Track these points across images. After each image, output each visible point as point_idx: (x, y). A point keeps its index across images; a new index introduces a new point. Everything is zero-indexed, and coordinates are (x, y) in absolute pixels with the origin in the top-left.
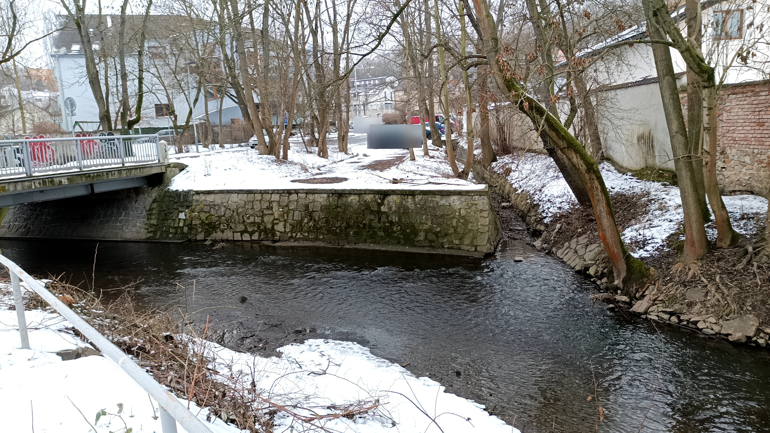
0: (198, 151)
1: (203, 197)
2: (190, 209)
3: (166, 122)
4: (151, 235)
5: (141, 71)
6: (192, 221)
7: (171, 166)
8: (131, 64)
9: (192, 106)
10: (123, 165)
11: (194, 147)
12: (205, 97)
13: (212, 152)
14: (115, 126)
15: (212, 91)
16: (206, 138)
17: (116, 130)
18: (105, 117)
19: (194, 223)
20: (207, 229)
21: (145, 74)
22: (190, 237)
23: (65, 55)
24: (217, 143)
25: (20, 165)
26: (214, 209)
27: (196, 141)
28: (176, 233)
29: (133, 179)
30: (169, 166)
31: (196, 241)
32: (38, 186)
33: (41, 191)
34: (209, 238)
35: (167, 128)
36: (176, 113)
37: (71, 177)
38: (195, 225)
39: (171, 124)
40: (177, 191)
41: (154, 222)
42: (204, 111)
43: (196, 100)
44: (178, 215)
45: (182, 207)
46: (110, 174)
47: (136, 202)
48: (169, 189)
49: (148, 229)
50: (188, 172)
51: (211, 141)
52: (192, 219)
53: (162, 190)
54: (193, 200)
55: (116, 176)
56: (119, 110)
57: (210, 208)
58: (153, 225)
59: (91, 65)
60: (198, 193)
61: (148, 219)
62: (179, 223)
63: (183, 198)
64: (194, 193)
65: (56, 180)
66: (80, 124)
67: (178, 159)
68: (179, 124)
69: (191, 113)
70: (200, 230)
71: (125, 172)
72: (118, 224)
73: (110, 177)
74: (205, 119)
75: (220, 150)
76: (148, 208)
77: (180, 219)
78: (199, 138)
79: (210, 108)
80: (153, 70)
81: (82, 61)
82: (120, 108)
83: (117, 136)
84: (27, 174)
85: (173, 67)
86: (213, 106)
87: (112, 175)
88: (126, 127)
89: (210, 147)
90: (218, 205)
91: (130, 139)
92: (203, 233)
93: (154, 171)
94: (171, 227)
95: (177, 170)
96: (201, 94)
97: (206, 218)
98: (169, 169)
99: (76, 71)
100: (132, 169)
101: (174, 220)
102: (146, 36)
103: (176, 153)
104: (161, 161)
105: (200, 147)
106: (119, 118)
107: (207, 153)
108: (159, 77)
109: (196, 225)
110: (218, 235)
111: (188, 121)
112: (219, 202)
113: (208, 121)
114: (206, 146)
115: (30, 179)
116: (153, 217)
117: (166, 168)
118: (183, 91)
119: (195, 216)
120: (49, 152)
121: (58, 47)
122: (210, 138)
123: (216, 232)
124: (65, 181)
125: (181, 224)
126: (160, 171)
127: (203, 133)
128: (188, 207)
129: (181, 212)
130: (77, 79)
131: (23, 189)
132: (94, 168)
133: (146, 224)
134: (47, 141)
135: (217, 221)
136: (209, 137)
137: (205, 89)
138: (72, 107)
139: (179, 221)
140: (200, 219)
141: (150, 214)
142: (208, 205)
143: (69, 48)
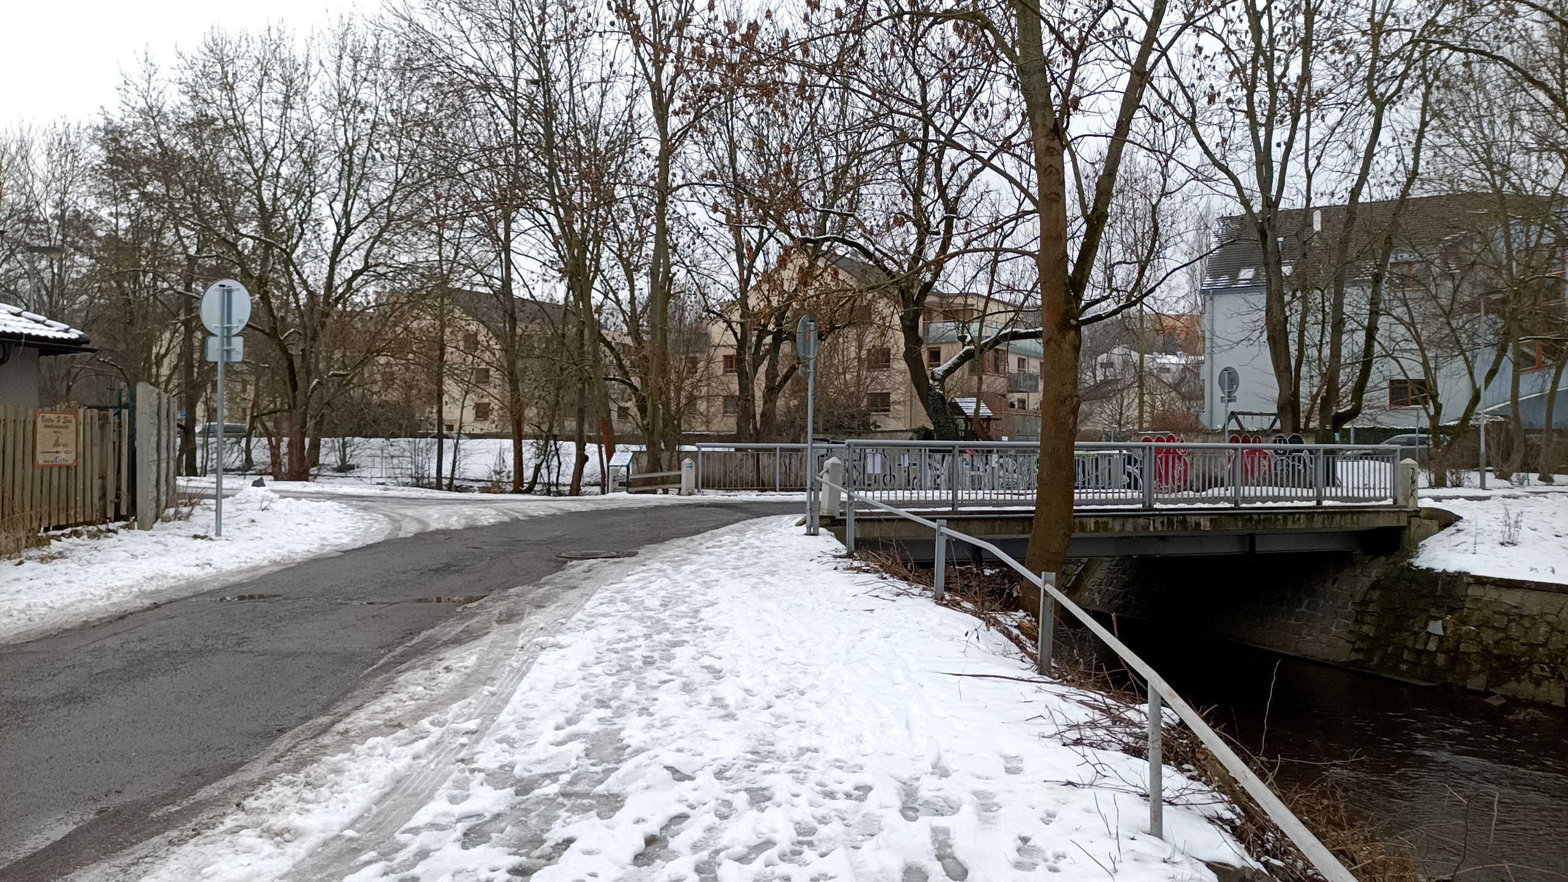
0: (1483, 486)
1: (1492, 593)
2: (1457, 615)
3: (1413, 418)
4: (1361, 656)
5: (1374, 314)
6: (1459, 643)
7: (1422, 514)
8: (1356, 300)
9: (1480, 382)
10: (1319, 502)
11: (1475, 476)
12: (1516, 365)
13: (1517, 491)
14: (1307, 424)
15: (1532, 353)
16: (1506, 457)
17: (1307, 430)
18: (1289, 405)
19: (1463, 648)
20: (1496, 668)
21: (1383, 321)
22: (1450, 680)
23: (1227, 290)
24: (1535, 471)
25: (1129, 487)
26: (1519, 624)
27: (1483, 461)
28: (1415, 664)
29: (1334, 533)
30: (1417, 513)
31: (1464, 690)
32: (1158, 526)
33: (1162, 538)
34: (1498, 691)
35: (1413, 431)
36: (1440, 400)
37: (1218, 517)
38: (1464, 653)
39: (1425, 423)
40: (1429, 570)
41: (1368, 629)
42: (1509, 394)
43: (1492, 373)
44: (1426, 624)
45: (1438, 607)
46: (1290, 518)
47: (1334, 582)
48: (1411, 564)
49: (1353, 643)
50: (1459, 531)
51: (1517, 464)
52: (1459, 639)
53: (1394, 563)
54: (1467, 596)
55: (1302, 524)
56: (1318, 392)
57: (1509, 621)
58: (1367, 635)
59: (1275, 305)
60: (1481, 581)
61: (1356, 621)
62: (1426, 643)
63: (1443, 589)
64: (1471, 580)
65: (1192, 520)
66: (1240, 417)
67: (1438, 499)
68: (1444, 421)
69: (1476, 399)
70: (1477, 667)
71: (1321, 518)
72: (1293, 622)
73: (1290, 525)
74: (1510, 413)
75: (1542, 487)
76: (1358, 598)
77: (1429, 634)
78: (1488, 457)
79: (1523, 388)
80: (1400, 311)
81: (1260, 300)
82: (1320, 388)
83: (1309, 444)
84: (1144, 503)
85: (1445, 301)
86: (1531, 385)
87: (1294, 522)
88: (1328, 427)
89: (1514, 477)
90: (1532, 617)
91: (1333, 452)
92: (1483, 677)
93: (1382, 522)
94: (1406, 647)
95: (1435, 524)
96: (1505, 359)
97: (1496, 642)
98: (1415, 522)
99: (1247, 318)
100: (1335, 513)
101: (1415, 633)
102: (1395, 242)
103: (1431, 486)
104: (1401, 501)
105: (1490, 477)
106: (1317, 407)
107: (1507, 492)
108: (1411, 325)
109: (1469, 654)
110: (1525, 689)
111: (1466, 418)
112: (1535, 610)
113: (1517, 418)
114: (1504, 476)
115: (1148, 512)
116: (1368, 619)
117: (1409, 517)
118: (1463, 353)
119: (1467, 633)
120: (1179, 467)
121: (1215, 276)
122: (1517, 457)
123: (1519, 681)
124: (1205, 524)
125: (1432, 646)
126: (1395, 524)
127: (1499, 444)
128: (1451, 611)
129: (1436, 619)
130: (1247, 333)
131: (1135, 530)
132: (1259, 504)
133: (1351, 632)
134: (1179, 448)
135: (1524, 654)
136: (1513, 456)
137: (1517, 346)
138: (1231, 386)
139: (1428, 639)
140: (1481, 643)
141: (1363, 613)
142: (1501, 613)
143: (1234, 278)
